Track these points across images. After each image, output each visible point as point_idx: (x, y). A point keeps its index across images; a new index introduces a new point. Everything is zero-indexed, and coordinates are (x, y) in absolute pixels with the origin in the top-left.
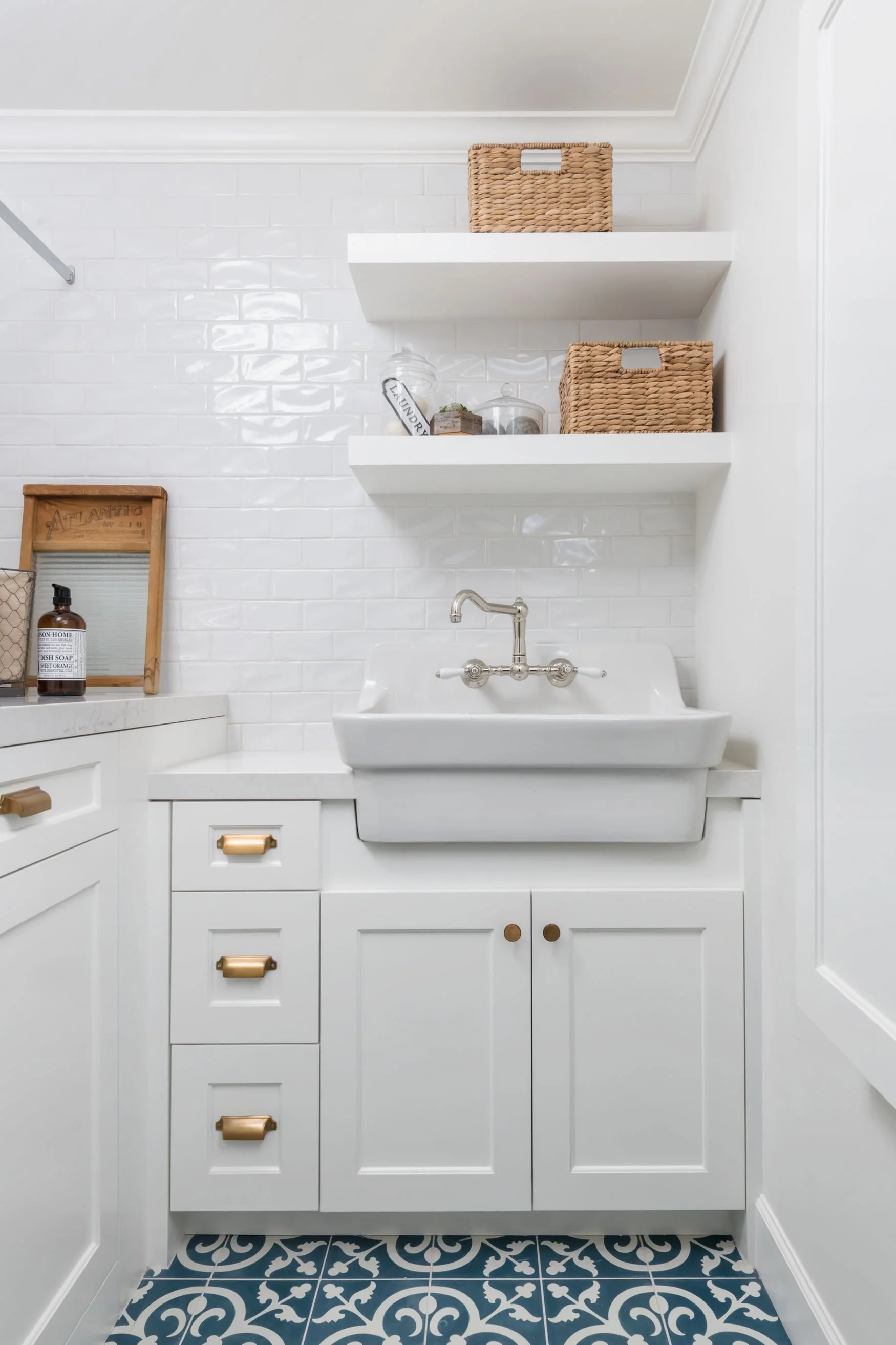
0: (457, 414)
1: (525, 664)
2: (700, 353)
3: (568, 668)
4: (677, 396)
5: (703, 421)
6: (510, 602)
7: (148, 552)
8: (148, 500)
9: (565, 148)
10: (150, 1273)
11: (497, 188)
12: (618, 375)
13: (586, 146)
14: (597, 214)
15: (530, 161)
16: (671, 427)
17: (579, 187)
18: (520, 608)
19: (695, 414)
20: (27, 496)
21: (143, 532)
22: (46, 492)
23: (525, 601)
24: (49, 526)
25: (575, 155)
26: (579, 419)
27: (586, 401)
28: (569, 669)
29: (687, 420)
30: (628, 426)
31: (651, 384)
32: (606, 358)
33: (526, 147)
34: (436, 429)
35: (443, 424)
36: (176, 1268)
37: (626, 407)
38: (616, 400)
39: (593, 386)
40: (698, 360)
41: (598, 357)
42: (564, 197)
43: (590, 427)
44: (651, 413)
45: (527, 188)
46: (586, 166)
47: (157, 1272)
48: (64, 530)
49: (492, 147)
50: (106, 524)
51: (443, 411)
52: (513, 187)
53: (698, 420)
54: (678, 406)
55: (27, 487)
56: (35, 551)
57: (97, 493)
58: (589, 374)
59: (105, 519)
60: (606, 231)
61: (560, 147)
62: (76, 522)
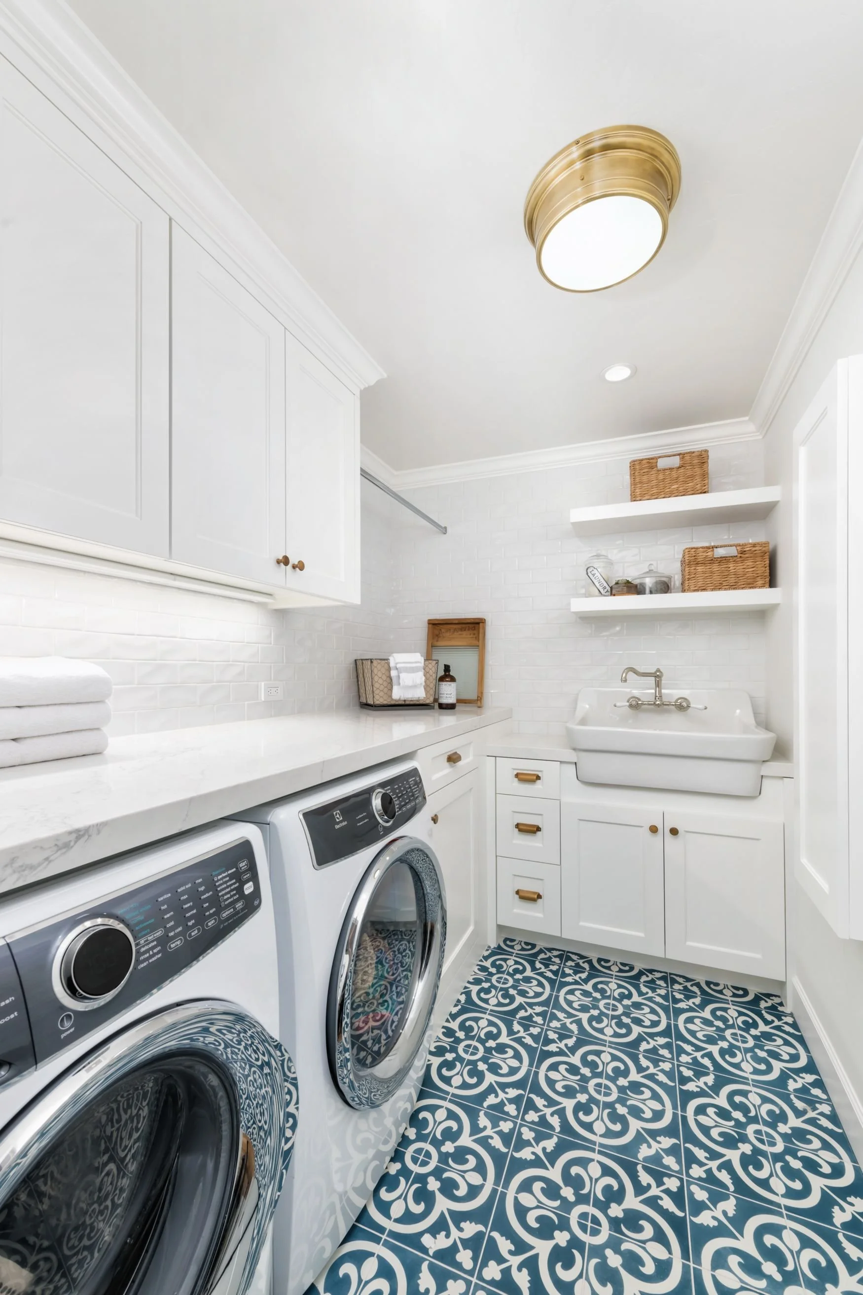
0: (624, 585)
1: (661, 701)
2: (760, 548)
3: (684, 704)
4: (747, 570)
5: (763, 582)
6: (653, 671)
7: (478, 646)
8: (478, 623)
9: (682, 455)
10: (489, 947)
11: (645, 478)
12: (712, 562)
13: (693, 452)
14: (699, 485)
15: (662, 464)
16: (743, 586)
17: (689, 473)
18: (658, 674)
19: (758, 579)
20: (429, 624)
21: (476, 638)
22: (437, 622)
23: (662, 670)
24: (437, 636)
25: (687, 458)
26: (690, 584)
27: (694, 576)
28: (686, 705)
29: (753, 582)
30: (718, 587)
31: (731, 565)
32: (705, 554)
33: (660, 457)
34: (613, 592)
35: (617, 590)
36: (499, 947)
37: (716, 577)
38: (710, 574)
39: (697, 568)
40: (760, 552)
41: (700, 554)
42: (681, 479)
43: (696, 588)
44: (732, 580)
45: (661, 477)
46: (694, 462)
47: (492, 947)
48: (444, 637)
49: (642, 460)
50: (460, 634)
51: (617, 583)
52: (653, 477)
53: (760, 582)
54: (747, 575)
55: (429, 620)
56: (432, 646)
57: (457, 622)
58: (695, 563)
59: (460, 633)
60: (705, 492)
61: (679, 455)
62: (448, 634)
